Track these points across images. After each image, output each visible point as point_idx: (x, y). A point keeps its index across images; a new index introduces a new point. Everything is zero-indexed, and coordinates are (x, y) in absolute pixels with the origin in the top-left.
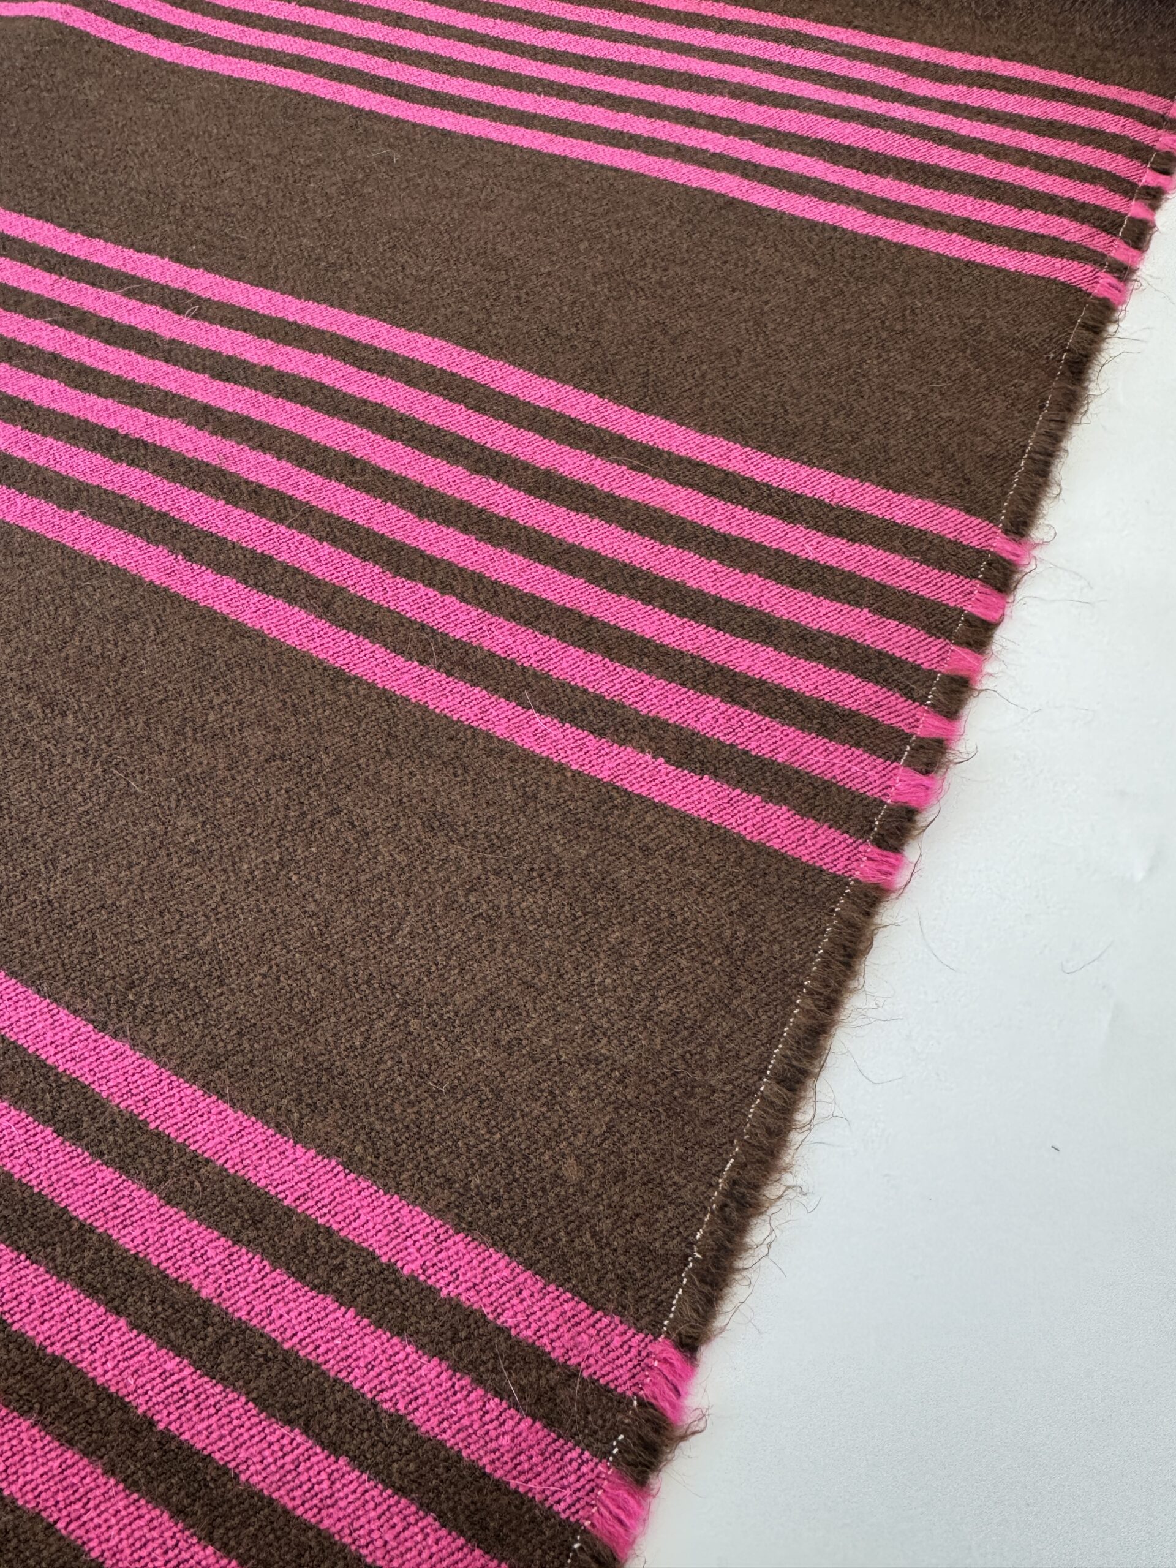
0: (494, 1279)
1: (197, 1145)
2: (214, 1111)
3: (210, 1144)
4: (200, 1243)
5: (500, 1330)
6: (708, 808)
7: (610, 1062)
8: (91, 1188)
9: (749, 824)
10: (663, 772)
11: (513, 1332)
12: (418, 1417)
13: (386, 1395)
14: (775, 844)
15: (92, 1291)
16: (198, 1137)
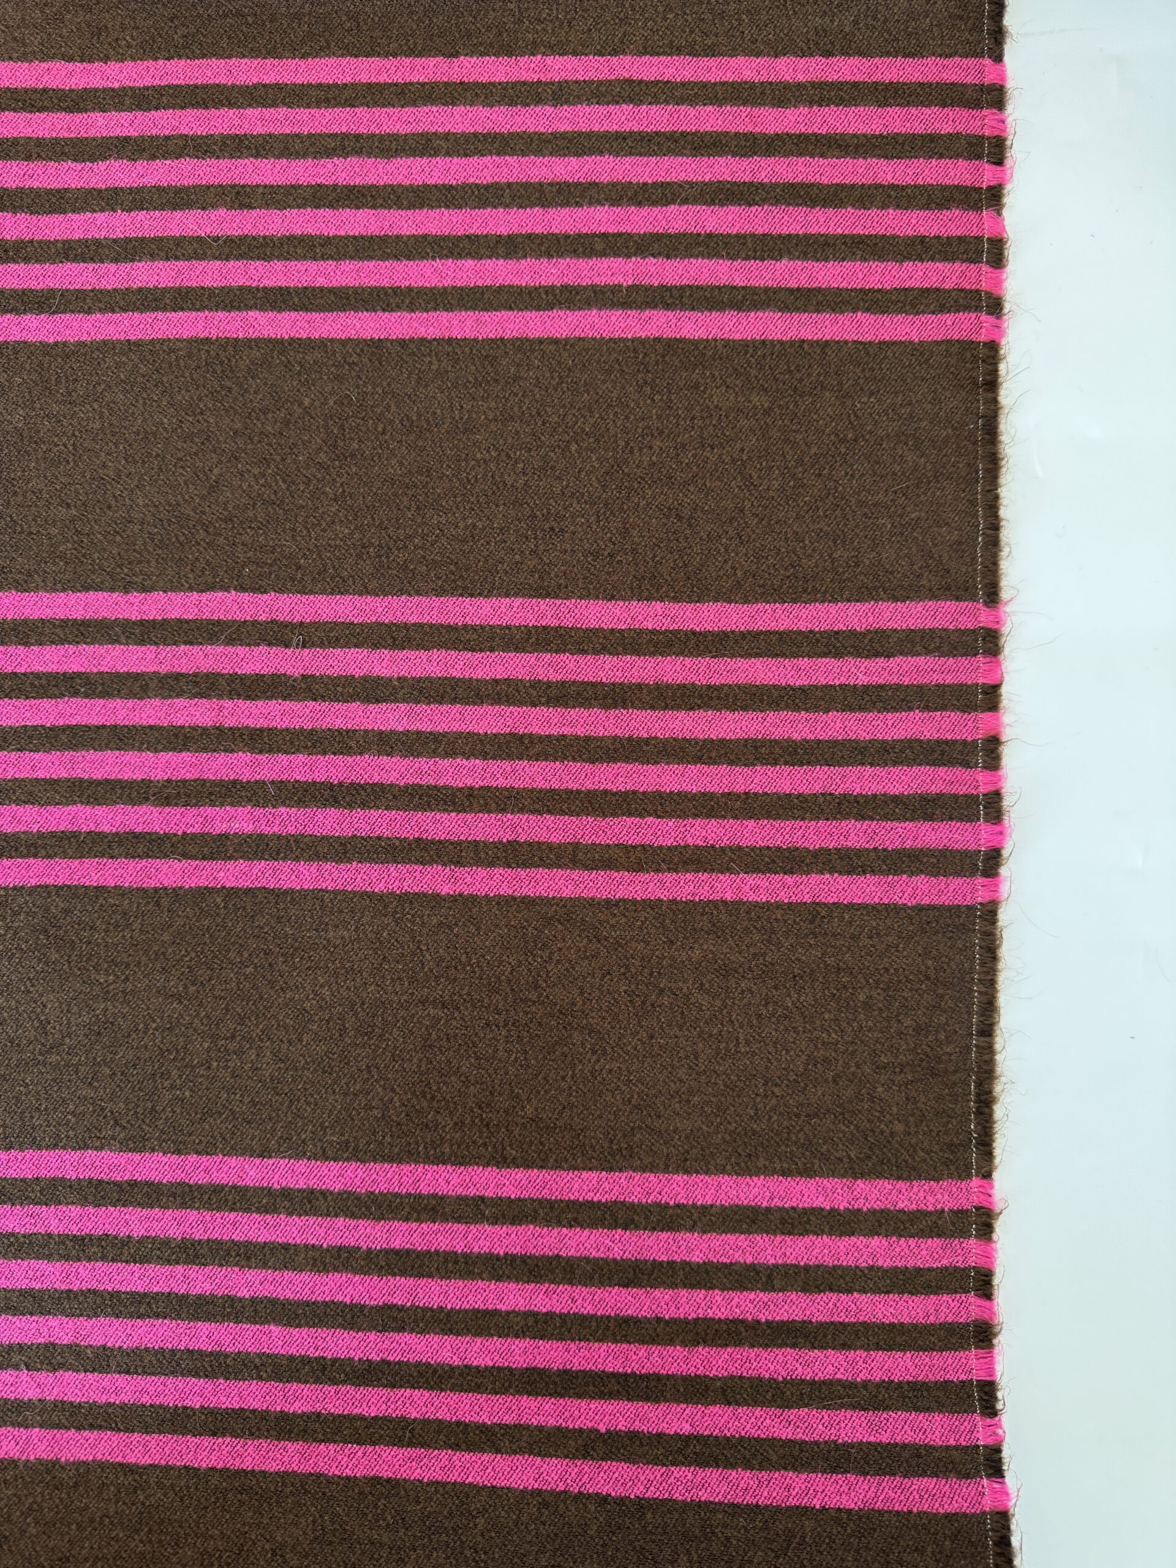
0: (886, 1191)
1: (701, 1201)
2: (699, 1181)
3: (707, 1197)
4: (732, 1243)
5: (899, 1211)
6: (878, 894)
7: (891, 1065)
8: (661, 1245)
9: (906, 895)
10: (841, 882)
11: (906, 1209)
12: (880, 1263)
13: (861, 1261)
14: (926, 901)
15: (692, 1286)
16: (699, 1197)
